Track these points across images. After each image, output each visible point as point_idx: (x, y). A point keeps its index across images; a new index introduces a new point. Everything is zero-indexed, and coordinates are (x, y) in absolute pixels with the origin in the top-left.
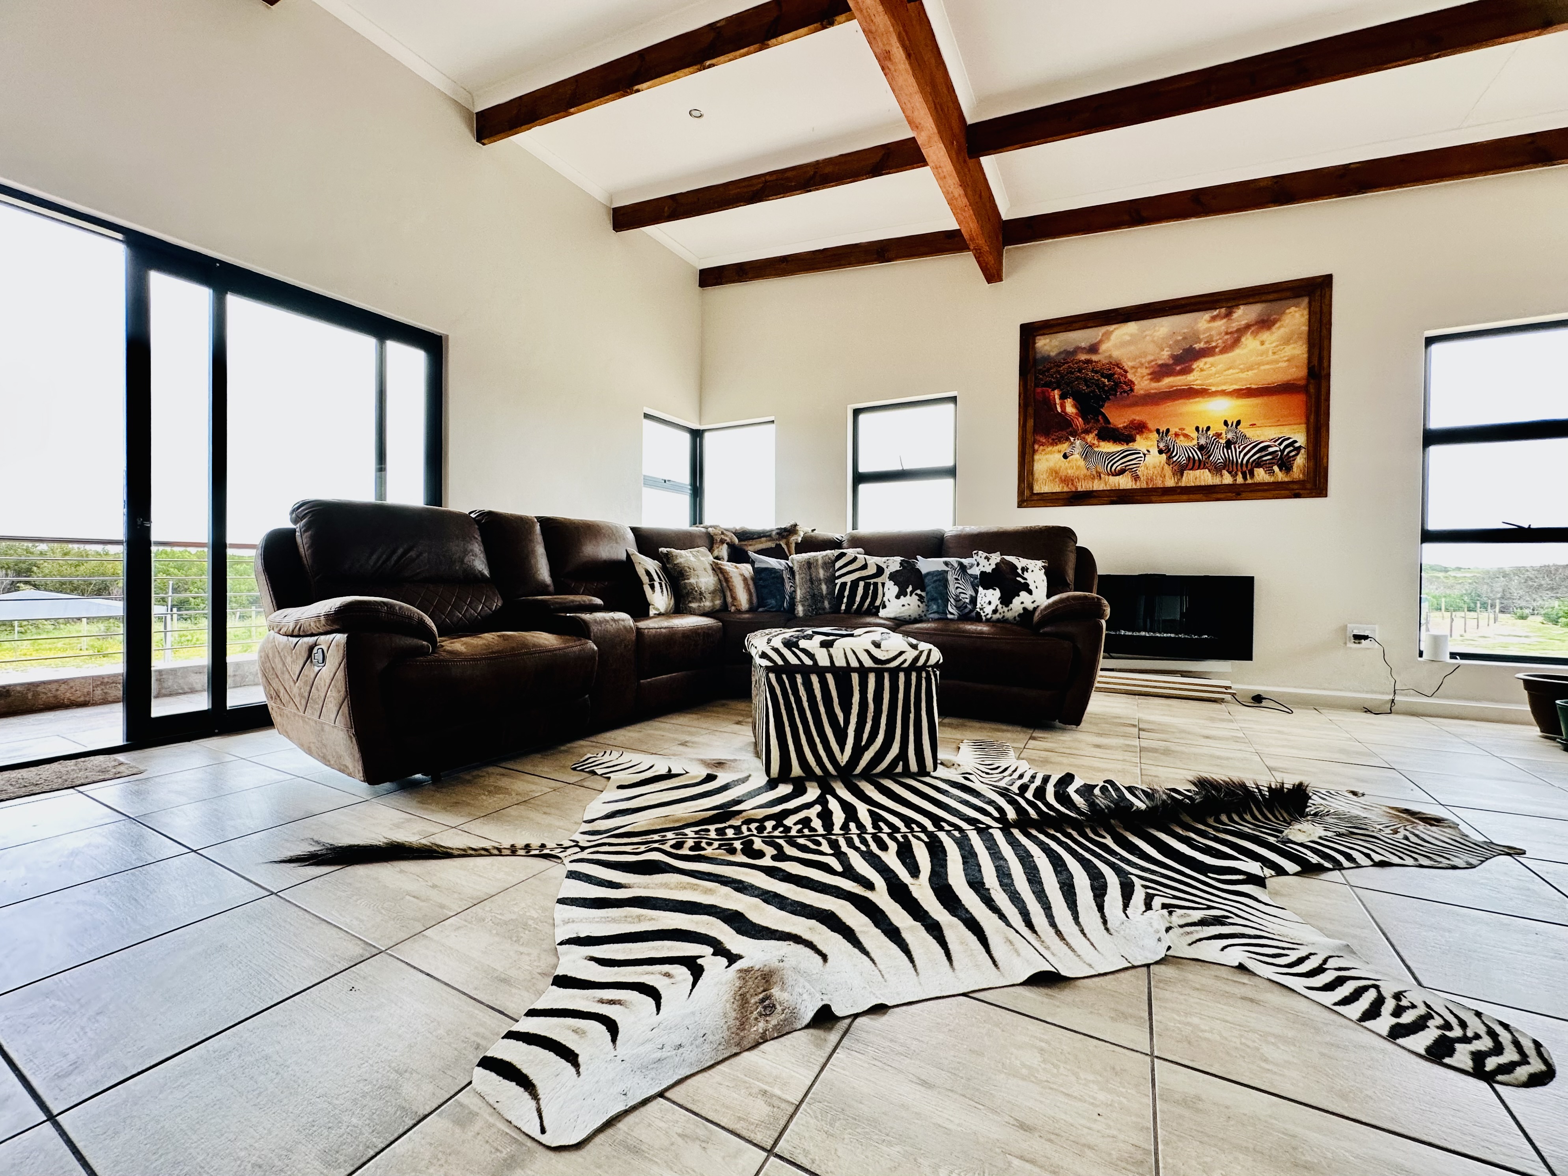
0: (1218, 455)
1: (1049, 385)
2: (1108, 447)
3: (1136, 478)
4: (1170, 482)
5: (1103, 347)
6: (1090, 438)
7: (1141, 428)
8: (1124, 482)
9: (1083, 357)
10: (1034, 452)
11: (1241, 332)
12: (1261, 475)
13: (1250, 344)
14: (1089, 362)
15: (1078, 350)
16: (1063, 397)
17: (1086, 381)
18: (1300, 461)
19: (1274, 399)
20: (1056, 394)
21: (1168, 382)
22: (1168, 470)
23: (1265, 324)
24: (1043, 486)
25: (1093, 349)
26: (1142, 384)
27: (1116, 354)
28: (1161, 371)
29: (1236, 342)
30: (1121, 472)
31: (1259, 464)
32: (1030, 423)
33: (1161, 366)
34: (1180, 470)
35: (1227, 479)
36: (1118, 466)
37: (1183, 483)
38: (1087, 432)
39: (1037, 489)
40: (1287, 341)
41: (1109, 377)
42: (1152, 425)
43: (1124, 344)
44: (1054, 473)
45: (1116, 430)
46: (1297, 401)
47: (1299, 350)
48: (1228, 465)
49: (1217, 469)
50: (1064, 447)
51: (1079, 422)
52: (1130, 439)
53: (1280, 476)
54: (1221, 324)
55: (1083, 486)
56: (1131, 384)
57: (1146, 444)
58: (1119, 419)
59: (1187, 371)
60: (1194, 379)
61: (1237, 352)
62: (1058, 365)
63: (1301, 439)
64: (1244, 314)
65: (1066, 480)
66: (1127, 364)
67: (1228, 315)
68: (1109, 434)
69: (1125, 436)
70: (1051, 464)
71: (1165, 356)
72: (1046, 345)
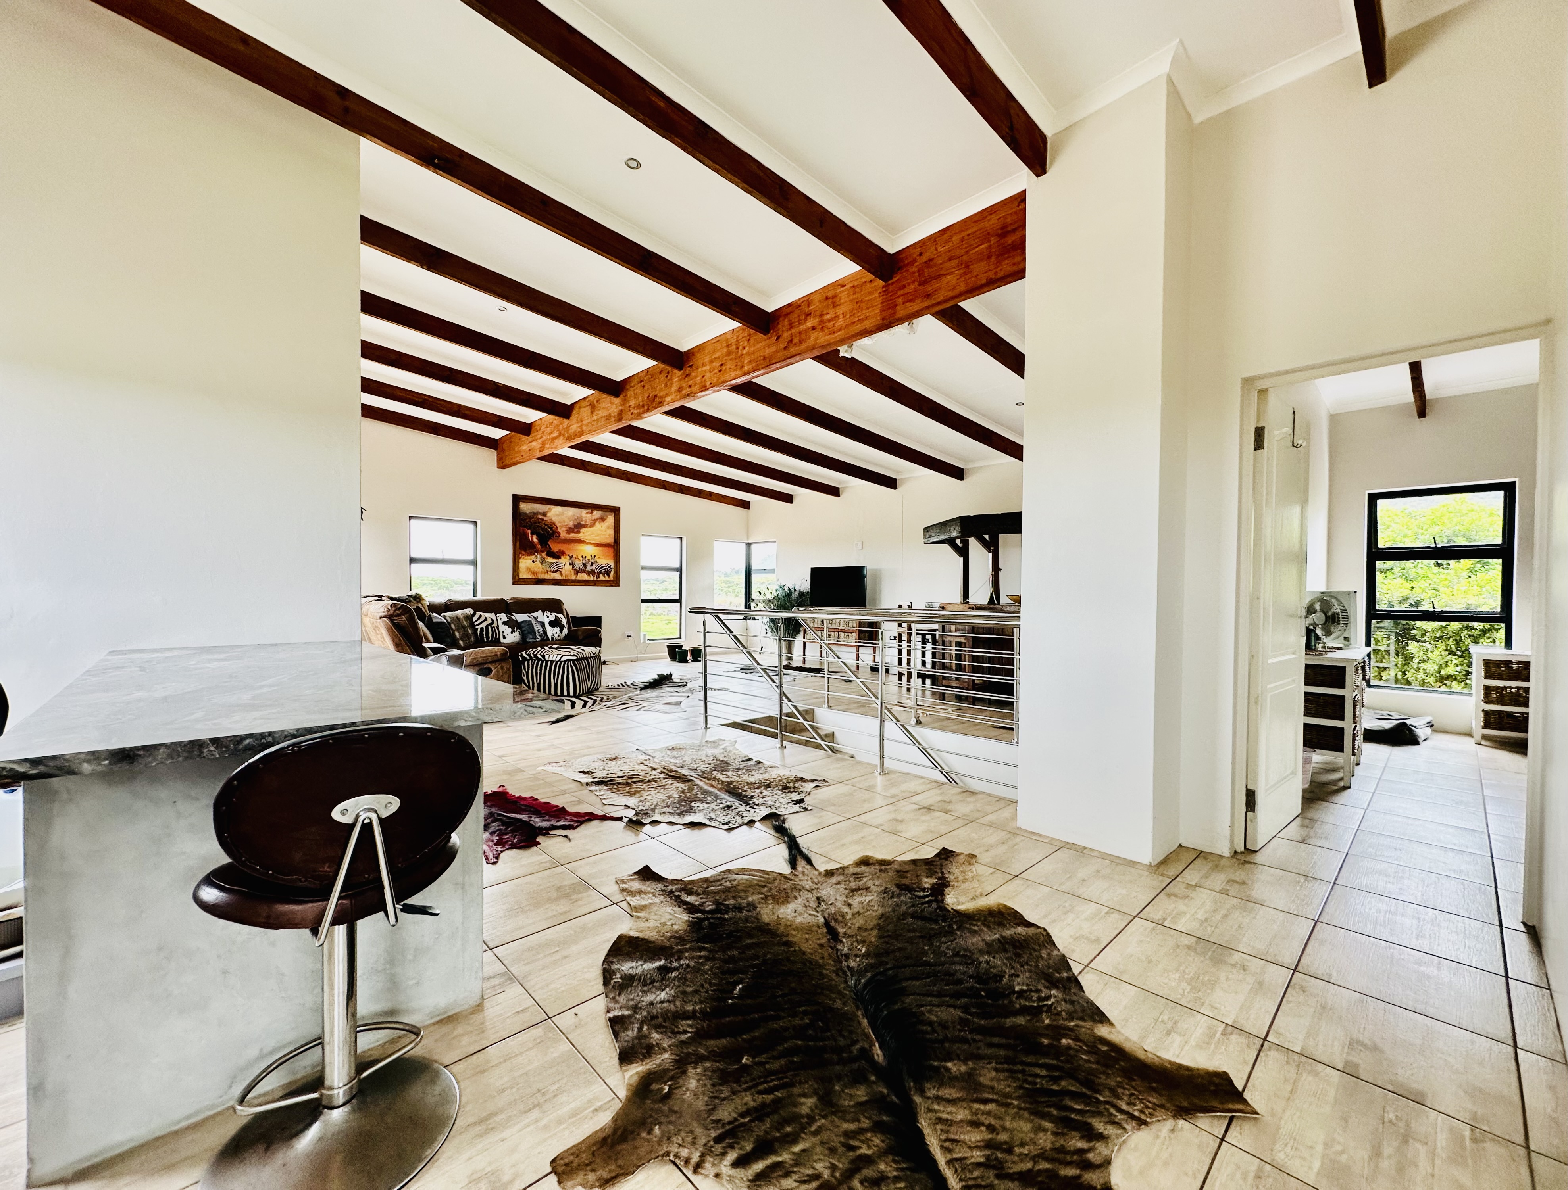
0: (589, 568)
1: (525, 526)
2: (550, 560)
3: (561, 574)
4: (574, 578)
5: (549, 515)
6: (544, 554)
7: (563, 553)
8: (557, 576)
9: (540, 517)
10: (520, 558)
11: (596, 520)
12: (602, 578)
13: (598, 525)
14: (542, 520)
15: (538, 513)
16: (532, 534)
17: (543, 529)
18: (612, 573)
19: (606, 548)
20: (529, 532)
21: (573, 535)
22: (573, 572)
23: (603, 519)
24: (524, 575)
25: (545, 514)
26: (563, 534)
27: (555, 519)
28: (570, 530)
29: (592, 525)
30: (556, 571)
31: (601, 573)
32: (518, 544)
33: (570, 528)
34: (577, 572)
35: (592, 578)
36: (555, 568)
37: (578, 578)
38: (543, 552)
39: (521, 577)
40: (608, 528)
41: (551, 528)
42: (567, 552)
43: (558, 515)
44: (529, 569)
45: (553, 553)
46: (611, 550)
47: (612, 532)
48: (592, 572)
49: (589, 573)
50: (533, 557)
51: (539, 546)
52: (559, 558)
53: (607, 578)
54: (589, 515)
55: (541, 576)
56: (559, 533)
57: (564, 560)
58: (555, 548)
59: (579, 532)
60: (581, 536)
61: (594, 528)
62: (530, 518)
63: (613, 565)
64: (597, 514)
65: (534, 573)
66: (558, 525)
67: (592, 513)
68: (551, 554)
69: (557, 556)
70: (527, 565)
71: (571, 524)
72: (524, 507)
